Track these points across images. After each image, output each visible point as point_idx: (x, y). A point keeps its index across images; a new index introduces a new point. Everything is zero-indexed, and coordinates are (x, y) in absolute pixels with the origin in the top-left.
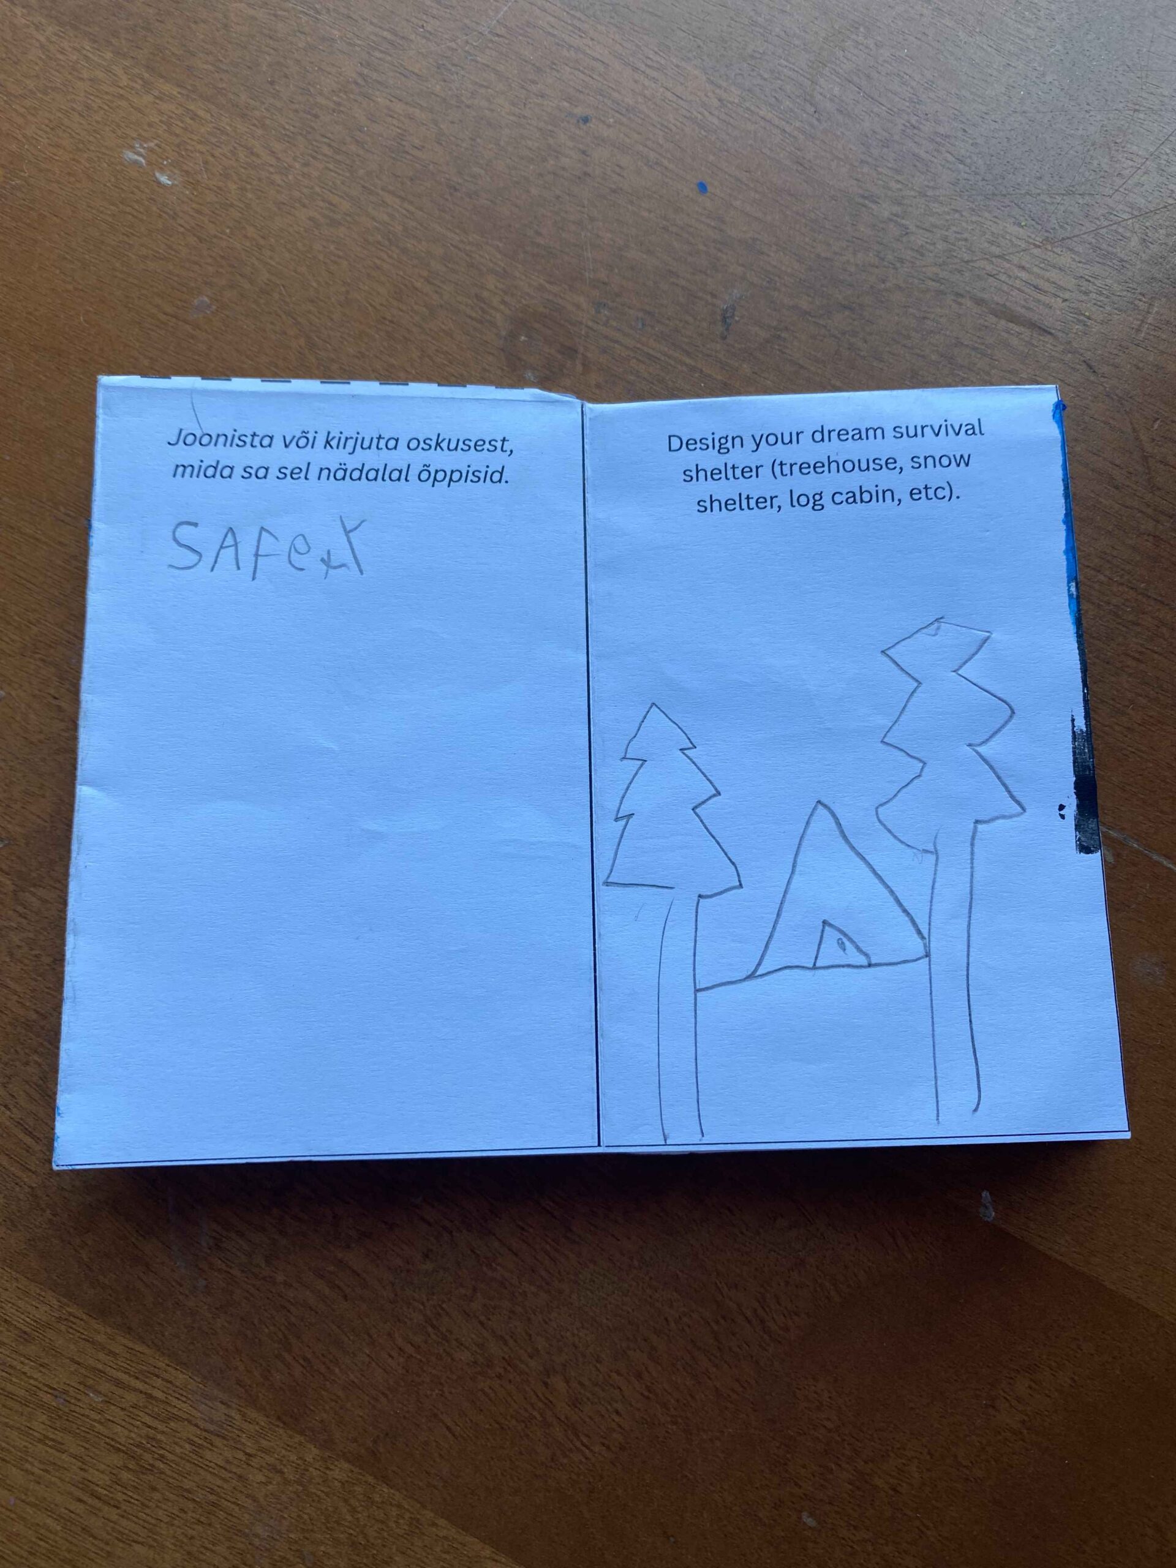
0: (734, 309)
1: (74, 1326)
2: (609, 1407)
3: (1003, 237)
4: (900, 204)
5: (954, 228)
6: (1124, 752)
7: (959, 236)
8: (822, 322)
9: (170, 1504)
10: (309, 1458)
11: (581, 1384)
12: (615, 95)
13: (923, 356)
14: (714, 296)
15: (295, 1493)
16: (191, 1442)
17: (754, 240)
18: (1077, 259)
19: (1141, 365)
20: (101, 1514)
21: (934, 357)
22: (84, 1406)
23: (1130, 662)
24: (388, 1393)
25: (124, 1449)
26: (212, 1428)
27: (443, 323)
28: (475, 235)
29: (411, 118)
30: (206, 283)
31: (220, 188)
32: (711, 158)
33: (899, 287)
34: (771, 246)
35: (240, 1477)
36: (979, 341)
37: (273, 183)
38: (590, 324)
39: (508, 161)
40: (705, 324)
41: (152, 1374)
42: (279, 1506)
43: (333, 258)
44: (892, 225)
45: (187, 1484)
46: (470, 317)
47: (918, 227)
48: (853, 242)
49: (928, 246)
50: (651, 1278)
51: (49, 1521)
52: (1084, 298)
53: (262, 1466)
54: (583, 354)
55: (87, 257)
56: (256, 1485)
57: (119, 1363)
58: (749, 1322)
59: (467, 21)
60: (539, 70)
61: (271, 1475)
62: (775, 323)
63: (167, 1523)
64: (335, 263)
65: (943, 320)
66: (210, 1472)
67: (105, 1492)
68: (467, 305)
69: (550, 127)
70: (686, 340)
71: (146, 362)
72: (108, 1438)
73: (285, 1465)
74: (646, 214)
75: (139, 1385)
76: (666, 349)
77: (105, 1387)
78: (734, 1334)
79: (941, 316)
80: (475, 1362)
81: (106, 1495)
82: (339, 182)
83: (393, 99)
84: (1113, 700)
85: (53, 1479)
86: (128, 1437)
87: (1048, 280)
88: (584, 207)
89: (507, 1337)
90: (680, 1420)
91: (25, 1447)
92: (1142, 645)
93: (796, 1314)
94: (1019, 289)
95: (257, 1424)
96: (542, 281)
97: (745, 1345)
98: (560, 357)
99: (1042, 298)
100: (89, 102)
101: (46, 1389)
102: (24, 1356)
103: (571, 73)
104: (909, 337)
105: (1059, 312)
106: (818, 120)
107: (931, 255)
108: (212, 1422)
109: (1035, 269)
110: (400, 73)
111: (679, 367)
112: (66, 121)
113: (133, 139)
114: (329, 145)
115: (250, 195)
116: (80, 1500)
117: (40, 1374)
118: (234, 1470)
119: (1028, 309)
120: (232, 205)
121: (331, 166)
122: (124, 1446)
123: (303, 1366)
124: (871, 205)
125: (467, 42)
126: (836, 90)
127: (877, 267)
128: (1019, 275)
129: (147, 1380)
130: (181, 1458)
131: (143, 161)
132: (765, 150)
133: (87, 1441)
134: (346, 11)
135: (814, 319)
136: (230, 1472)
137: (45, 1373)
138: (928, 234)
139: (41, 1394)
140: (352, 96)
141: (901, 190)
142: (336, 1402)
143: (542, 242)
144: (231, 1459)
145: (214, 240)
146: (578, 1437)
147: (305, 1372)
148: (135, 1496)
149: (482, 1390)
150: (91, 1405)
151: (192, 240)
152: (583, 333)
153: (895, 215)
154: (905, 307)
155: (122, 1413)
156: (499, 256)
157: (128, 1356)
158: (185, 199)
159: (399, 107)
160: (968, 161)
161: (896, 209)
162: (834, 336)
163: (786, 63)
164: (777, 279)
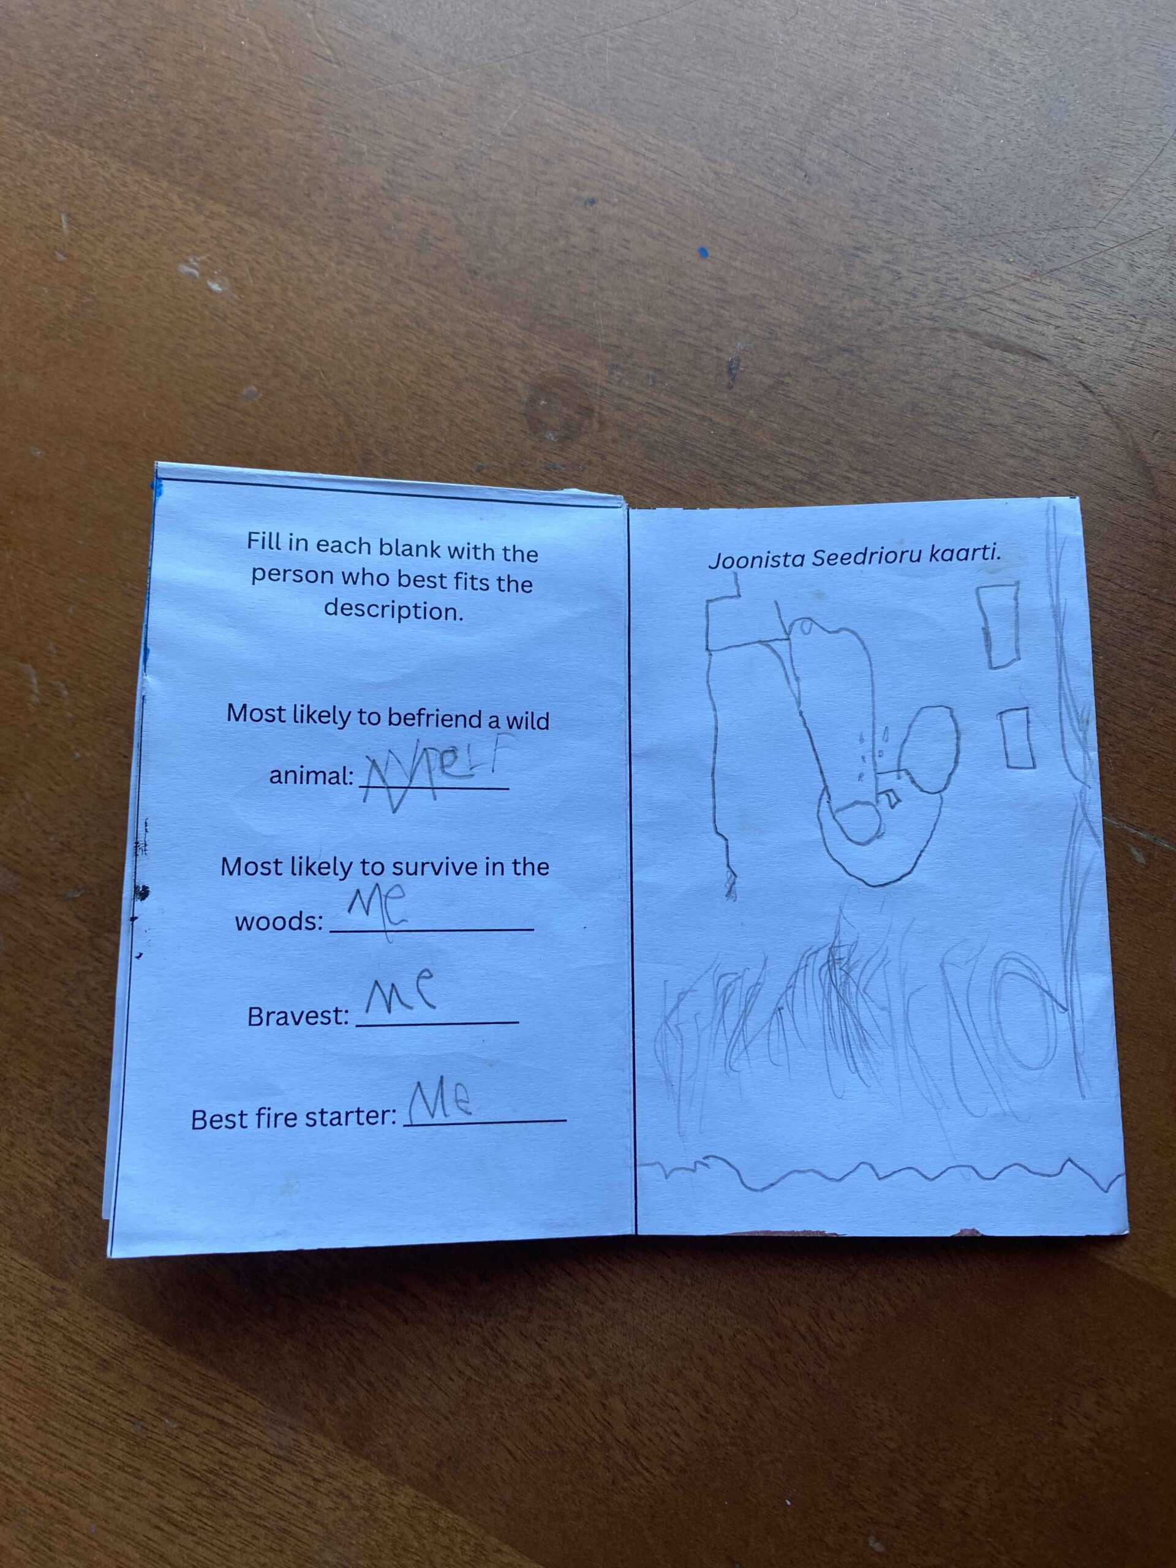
0: (739, 361)
1: (150, 1353)
2: (668, 1429)
3: (992, 274)
4: (890, 252)
5: (945, 270)
6: (1148, 753)
7: (949, 276)
8: (822, 366)
9: (242, 1530)
10: (375, 1484)
11: (638, 1404)
12: (619, 178)
13: (922, 390)
14: (718, 350)
15: (363, 1518)
16: (262, 1469)
17: (754, 295)
18: (1066, 288)
19: (1136, 381)
20: (177, 1541)
21: (932, 390)
22: (161, 1433)
23: (1147, 666)
24: (450, 1416)
25: (198, 1475)
26: (281, 1453)
27: (469, 394)
28: (495, 313)
29: (433, 214)
30: (254, 374)
31: (264, 291)
32: (710, 225)
33: (894, 328)
34: (770, 300)
35: (309, 1502)
36: (976, 371)
37: (311, 281)
38: (604, 384)
39: (522, 243)
40: (711, 377)
41: (223, 1399)
42: (346, 1532)
43: (367, 343)
44: (884, 272)
45: (259, 1510)
46: (494, 387)
47: (910, 271)
48: (849, 290)
49: (920, 288)
50: (703, 1296)
51: (129, 1550)
52: (1076, 323)
53: (329, 1492)
54: (599, 413)
55: (149, 360)
56: (325, 1511)
57: (193, 1389)
58: (804, 1338)
59: (482, 126)
60: (547, 162)
61: (339, 1501)
62: (777, 370)
63: (240, 1550)
64: (369, 347)
65: (939, 355)
66: (280, 1498)
67: (180, 1519)
68: (490, 376)
69: (561, 211)
70: (695, 392)
71: (201, 448)
72: (184, 1464)
73: (352, 1491)
74: (651, 281)
75: (211, 1411)
76: (676, 402)
77: (179, 1412)
78: (789, 1351)
79: (938, 351)
80: (533, 1384)
81: (182, 1522)
82: (370, 276)
83: (416, 199)
84: (1133, 703)
85: (133, 1506)
86: (201, 1463)
87: (1040, 310)
88: (594, 279)
89: (564, 1358)
90: (739, 1441)
91: (106, 1474)
92: (1157, 648)
93: (851, 1330)
94: (1011, 321)
95: (324, 1448)
96: (557, 349)
97: (800, 1362)
98: (577, 417)
99: (1035, 327)
100: (149, 226)
101: (124, 1416)
102: (104, 1384)
103: (577, 162)
104: (907, 373)
105: (1052, 339)
106: (808, 182)
107: (924, 295)
108: (281, 1447)
109: (1027, 301)
110: (423, 176)
111: (690, 418)
112: (129, 245)
113: (187, 254)
114: (360, 244)
115: (291, 294)
116: (158, 1528)
117: (119, 1401)
118: (303, 1496)
119: (1022, 338)
120: (275, 304)
121: (363, 262)
122: (199, 1472)
123: (366, 1390)
124: (863, 255)
125: (482, 144)
126: (824, 155)
127: (873, 311)
128: (1011, 307)
129: (219, 1406)
130: (253, 1484)
131: (196, 273)
132: (760, 215)
133: (164, 1468)
134: (371, 127)
135: (815, 364)
136: (300, 1498)
137: (123, 1401)
138: (919, 277)
139: (119, 1420)
140: (380, 200)
141: (891, 239)
142: (400, 1426)
143: (556, 313)
144: (300, 1485)
145: (261, 336)
146: (637, 1459)
147: (368, 1395)
148: (209, 1523)
149: (542, 1413)
150: (167, 1432)
151: (241, 338)
152: (598, 393)
153: (887, 262)
154: (902, 345)
155: (197, 1439)
156: (518, 330)
157: (201, 1382)
158: (234, 303)
159: (422, 206)
160: (954, 207)
161: (888, 257)
162: (834, 377)
163: (775, 135)
164: (778, 329)
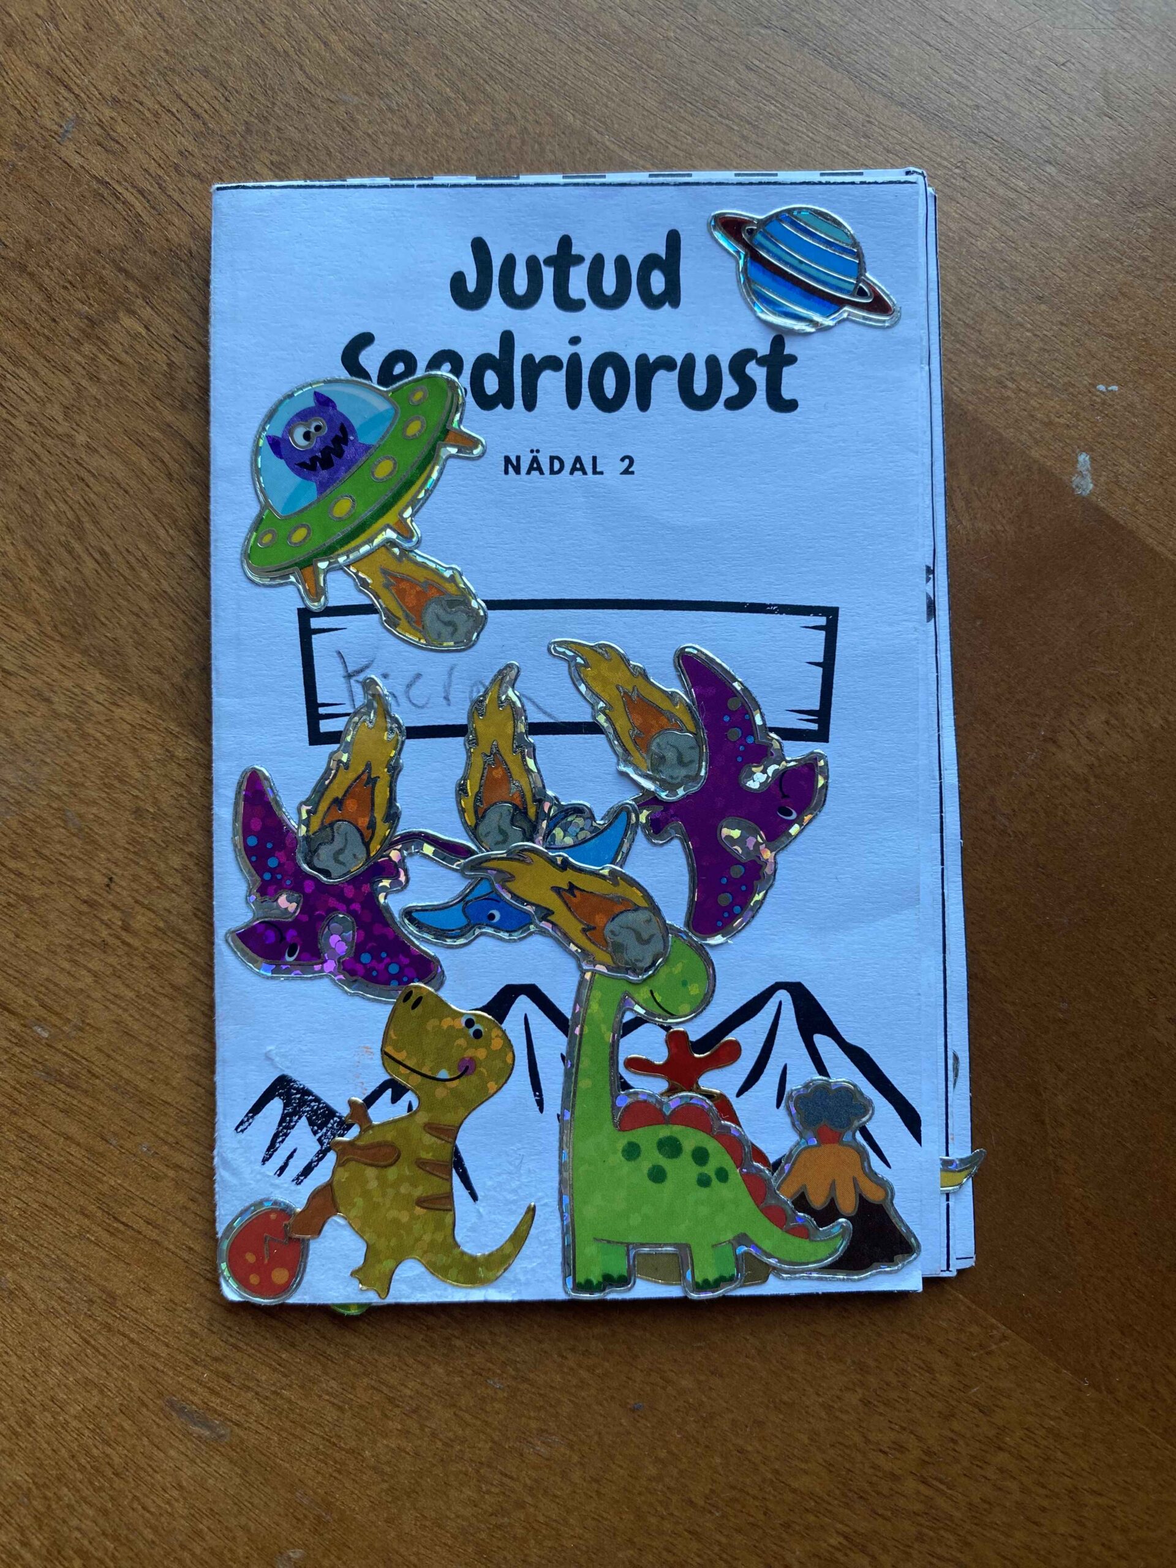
10: (90, 688)
42: (40, 747)
53: (23, 690)
73: (55, 693)
95: (24, 632)
123: (97, 562)
147: (99, 570)
